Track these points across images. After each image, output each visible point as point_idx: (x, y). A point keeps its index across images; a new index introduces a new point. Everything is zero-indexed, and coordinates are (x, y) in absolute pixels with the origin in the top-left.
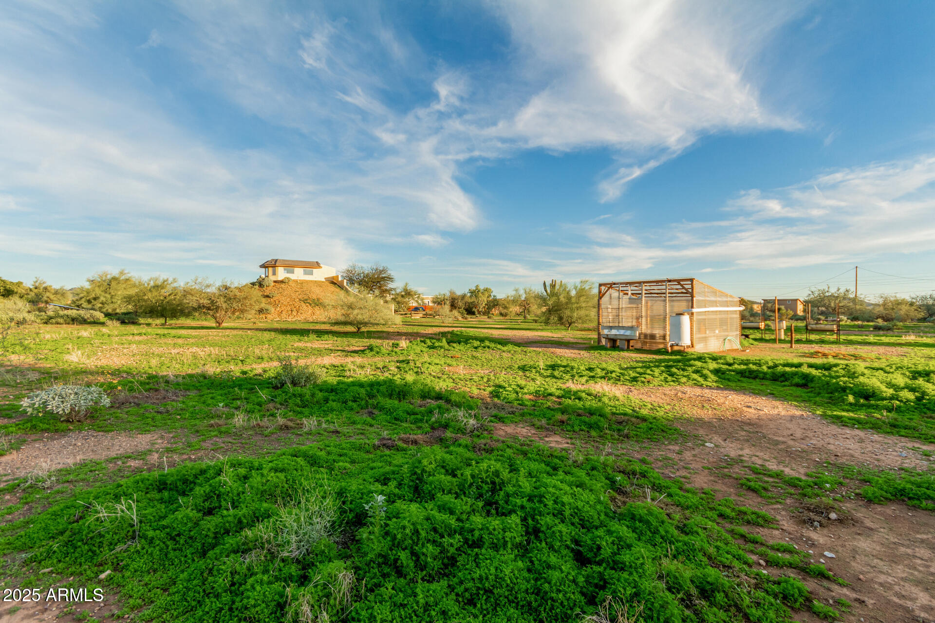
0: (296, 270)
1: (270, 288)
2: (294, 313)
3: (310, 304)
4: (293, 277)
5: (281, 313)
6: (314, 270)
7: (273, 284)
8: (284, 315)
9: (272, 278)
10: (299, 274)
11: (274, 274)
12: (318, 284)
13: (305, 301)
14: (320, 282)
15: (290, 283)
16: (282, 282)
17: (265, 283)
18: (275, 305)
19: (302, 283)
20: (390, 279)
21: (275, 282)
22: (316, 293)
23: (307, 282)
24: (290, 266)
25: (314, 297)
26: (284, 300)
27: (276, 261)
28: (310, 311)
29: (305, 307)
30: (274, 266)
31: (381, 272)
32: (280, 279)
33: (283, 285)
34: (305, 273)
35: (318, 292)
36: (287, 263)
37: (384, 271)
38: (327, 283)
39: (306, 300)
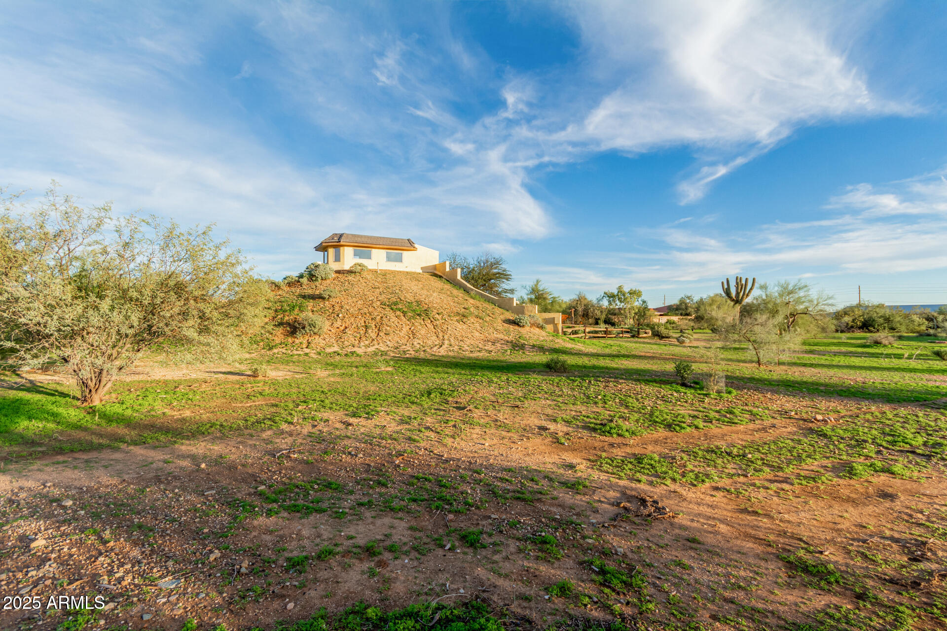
0: (374, 252)
1: (328, 282)
2: (372, 333)
3: (405, 315)
4: (370, 264)
5: (344, 332)
6: (405, 253)
7: (334, 275)
8: (350, 338)
9: (335, 266)
10: (378, 260)
11: (338, 259)
12: (412, 276)
13: (393, 306)
14: (414, 273)
15: (364, 274)
16: (350, 272)
17: (319, 273)
18: (333, 315)
19: (385, 274)
20: (504, 276)
21: (338, 272)
22: (413, 291)
23: (393, 273)
24: (364, 246)
25: (410, 297)
26: (351, 304)
27: (341, 236)
28: (406, 329)
29: (394, 319)
30: (337, 247)
31: (492, 265)
32: (347, 267)
33: (351, 278)
34: (389, 259)
35: (415, 288)
36: (359, 239)
37: (497, 263)
38: (427, 275)
39: (396, 304)
